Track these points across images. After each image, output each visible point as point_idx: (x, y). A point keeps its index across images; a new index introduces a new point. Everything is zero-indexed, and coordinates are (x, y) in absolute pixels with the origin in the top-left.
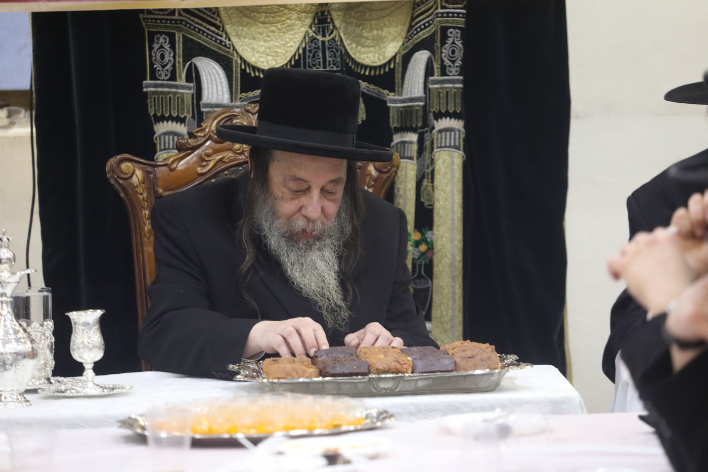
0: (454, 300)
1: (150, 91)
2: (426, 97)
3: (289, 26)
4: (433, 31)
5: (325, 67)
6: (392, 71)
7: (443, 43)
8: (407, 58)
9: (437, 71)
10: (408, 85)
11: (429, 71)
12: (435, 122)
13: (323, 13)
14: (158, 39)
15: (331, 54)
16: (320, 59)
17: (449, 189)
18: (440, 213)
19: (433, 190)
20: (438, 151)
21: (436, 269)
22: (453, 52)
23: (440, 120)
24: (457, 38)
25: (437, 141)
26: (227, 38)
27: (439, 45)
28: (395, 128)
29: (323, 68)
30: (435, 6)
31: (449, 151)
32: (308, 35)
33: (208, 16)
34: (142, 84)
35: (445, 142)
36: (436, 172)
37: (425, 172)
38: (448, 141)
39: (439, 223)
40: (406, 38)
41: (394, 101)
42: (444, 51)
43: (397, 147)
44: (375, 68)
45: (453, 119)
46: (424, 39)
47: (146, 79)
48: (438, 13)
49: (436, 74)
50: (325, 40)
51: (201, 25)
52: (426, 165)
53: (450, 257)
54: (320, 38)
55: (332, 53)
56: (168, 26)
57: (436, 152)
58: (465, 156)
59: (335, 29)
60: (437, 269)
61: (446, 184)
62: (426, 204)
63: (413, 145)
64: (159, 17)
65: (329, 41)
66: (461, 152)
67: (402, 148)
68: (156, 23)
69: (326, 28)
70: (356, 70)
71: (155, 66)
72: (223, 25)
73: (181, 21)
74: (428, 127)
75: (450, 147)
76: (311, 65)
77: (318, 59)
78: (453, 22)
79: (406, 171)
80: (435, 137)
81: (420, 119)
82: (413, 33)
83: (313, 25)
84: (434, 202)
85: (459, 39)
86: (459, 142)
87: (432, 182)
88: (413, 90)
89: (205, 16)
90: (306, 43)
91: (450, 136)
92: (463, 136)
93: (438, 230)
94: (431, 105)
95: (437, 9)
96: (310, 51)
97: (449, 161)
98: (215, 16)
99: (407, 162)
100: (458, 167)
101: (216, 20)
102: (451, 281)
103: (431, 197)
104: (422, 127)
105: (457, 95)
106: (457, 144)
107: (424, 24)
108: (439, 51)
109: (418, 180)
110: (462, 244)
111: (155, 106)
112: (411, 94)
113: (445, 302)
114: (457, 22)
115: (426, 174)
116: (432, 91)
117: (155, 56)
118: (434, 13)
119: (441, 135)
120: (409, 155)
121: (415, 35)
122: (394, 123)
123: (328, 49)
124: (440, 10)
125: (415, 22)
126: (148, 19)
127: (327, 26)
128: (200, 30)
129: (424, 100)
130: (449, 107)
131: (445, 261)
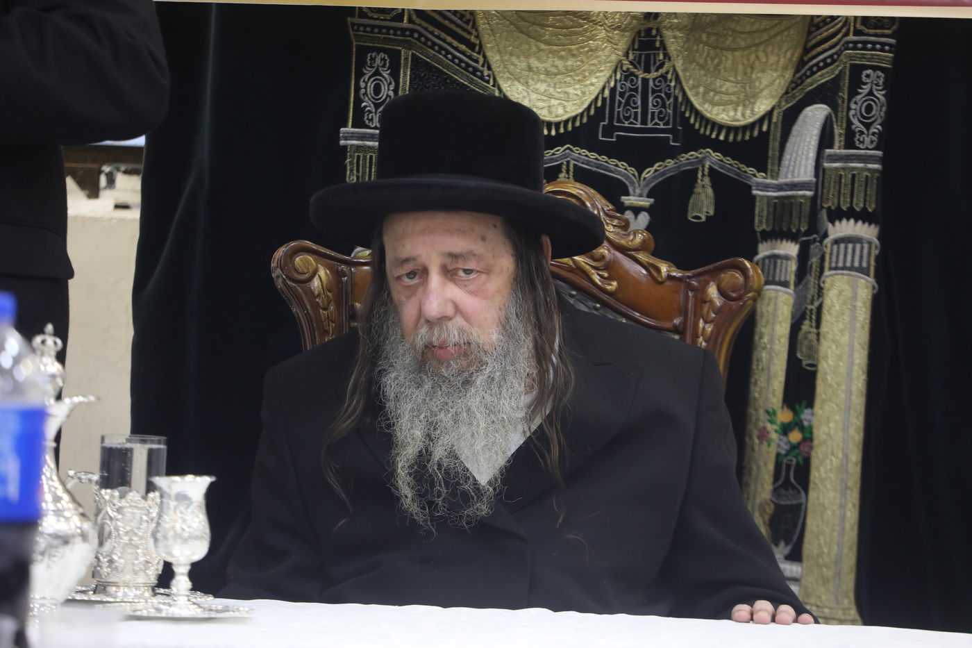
0: (843, 529)
1: (352, 145)
2: (817, 183)
3: (591, 50)
4: (837, 72)
5: (644, 122)
6: (765, 136)
7: (853, 93)
8: (791, 117)
9: (838, 140)
10: (790, 160)
11: (826, 139)
12: (830, 225)
13: (649, 30)
14: (373, 59)
15: (657, 102)
16: (637, 108)
17: (845, 339)
18: (827, 379)
19: (818, 340)
20: (831, 275)
21: (814, 474)
22: (869, 109)
23: (837, 223)
24: (877, 85)
25: (830, 258)
26: (486, 66)
27: (846, 97)
28: (763, 232)
29: (641, 124)
30: (844, 30)
31: (849, 275)
32: (621, 67)
33: (458, 26)
34: (339, 132)
35: (845, 261)
36: (825, 311)
37: (806, 308)
38: (849, 258)
39: (824, 396)
40: (792, 82)
41: (763, 187)
42: (853, 106)
43: (763, 264)
44: (736, 129)
45: (860, 223)
46: (823, 84)
47: (346, 126)
48: (848, 42)
49: (837, 144)
50: (648, 77)
51: (444, 41)
52: (809, 297)
53: (840, 455)
54: (641, 75)
55: (659, 100)
56: (390, 39)
57: (827, 276)
58: (876, 286)
59: (667, 60)
60: (817, 474)
61: (842, 331)
62: (804, 363)
63: (789, 262)
64: (378, 23)
65: (654, 80)
66: (871, 280)
67: (772, 267)
68: (372, 32)
69: (652, 57)
70: (702, 131)
71: (364, 104)
72: (480, 42)
73: (412, 31)
74: (817, 233)
75: (852, 268)
76: (622, 117)
77: (634, 108)
78: (872, 58)
79: (776, 305)
80: (828, 251)
81: (805, 220)
82: (805, 74)
83: (630, 52)
84: (818, 360)
85: (880, 88)
86: (869, 262)
87: (818, 326)
88: (796, 171)
89: (453, 27)
90: (616, 81)
91: (854, 251)
92: (875, 252)
93: (822, 408)
94: (825, 197)
95: (847, 34)
96: (622, 95)
97: (848, 293)
98: (469, 27)
99: (778, 291)
100: (864, 303)
101: (470, 33)
102: (838, 495)
103: (813, 351)
104: (807, 233)
105: (869, 182)
106: (864, 265)
107: (824, 60)
108: (845, 105)
109: (793, 321)
110: (862, 434)
111: (358, 171)
112: (793, 176)
113: (827, 531)
114: (881, 59)
115: (808, 312)
116: (828, 172)
117: (366, 88)
118: (842, 42)
119: (838, 248)
120: (783, 279)
121: (808, 77)
122: (760, 225)
123: (653, 94)
124: (851, 37)
125: (809, 56)
126: (359, 25)
127: (654, 54)
128: (441, 48)
129: (813, 188)
130: (855, 201)
131: (831, 461)
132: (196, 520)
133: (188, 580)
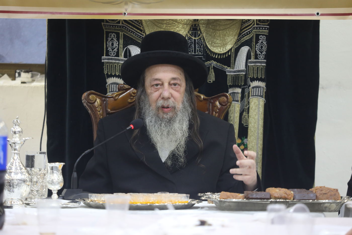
1: (105, 62)
2: (246, 70)
3: (178, 31)
4: (251, 36)
5: (195, 52)
6: (230, 56)
7: (257, 42)
8: (237, 50)
9: (253, 57)
10: (237, 63)
11: (248, 57)
12: (251, 83)
13: (195, 25)
14: (111, 35)
15: (198, 46)
16: (193, 48)
17: (256, 117)
18: (251, 130)
19: (248, 118)
20: (252, 98)
22: (262, 47)
23: (253, 82)
24: (264, 40)
25: (251, 93)
27: (254, 44)
28: (230, 85)
29: (194, 53)
30: (253, 24)
31: (257, 98)
32: (187, 36)
33: (137, 24)
34: (101, 58)
35: (256, 93)
36: (250, 109)
37: (244, 108)
39: (250, 135)
40: (237, 40)
41: (230, 72)
42: (257, 46)
44: (221, 54)
45: (260, 82)
46: (247, 40)
47: (103, 56)
48: (254, 27)
49: (252, 58)
51: (133, 29)
52: (245, 105)
54: (193, 38)
56: (116, 29)
57: (251, 98)
58: (265, 101)
59: (201, 34)
61: (255, 115)
62: (244, 125)
63: (239, 94)
64: (112, 24)
65: (197, 40)
66: (264, 99)
67: (233, 96)
68: (110, 27)
70: (211, 55)
71: (108, 49)
72: (144, 29)
73: (123, 26)
74: (247, 85)
75: (258, 96)
77: (192, 48)
78: (262, 32)
79: (235, 107)
80: (251, 90)
81: (243, 81)
83: (190, 31)
84: (248, 124)
86: (263, 94)
87: (248, 113)
88: (240, 66)
89: (135, 25)
91: (258, 90)
92: (265, 91)
93: (250, 138)
94: (249, 74)
95: (254, 25)
97: (257, 103)
98: (140, 25)
99: (235, 103)
100: (262, 106)
101: (141, 27)
103: (247, 121)
104: (244, 85)
105: (262, 69)
106: (262, 94)
107: (247, 33)
108: (254, 46)
109: (240, 112)
110: (262, 146)
111: (107, 70)
112: (239, 68)
114: (264, 32)
115: (245, 109)
116: (250, 67)
117: (109, 44)
118: (253, 27)
119: (254, 90)
120: (237, 100)
121: (242, 38)
122: (229, 83)
123: (197, 44)
124: (255, 26)
125: (242, 32)
126: (106, 25)
127: (197, 32)
128: (132, 31)
129: (245, 72)
130: (258, 75)
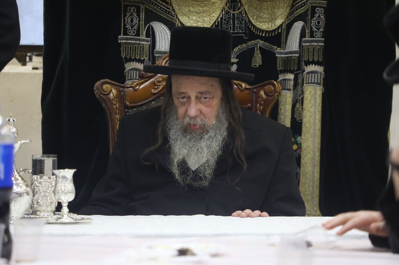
0: (314, 181)
1: (123, 42)
2: (300, 51)
4: (306, 9)
5: (234, 30)
6: (280, 34)
7: (312, 17)
8: (289, 26)
9: (307, 35)
10: (290, 43)
11: (303, 35)
12: (305, 67)
14: (130, 9)
15: (238, 22)
16: (231, 25)
17: (312, 110)
18: (306, 125)
19: (302, 110)
20: (307, 86)
22: (319, 22)
23: (308, 66)
24: (321, 13)
25: (306, 79)
26: (173, 10)
27: (310, 18)
28: (280, 70)
31: (313, 85)
32: (224, 10)
34: (118, 38)
35: (311, 80)
36: (305, 99)
37: (298, 99)
38: (313, 79)
39: (305, 132)
40: (289, 13)
41: (280, 53)
42: (313, 22)
43: (281, 83)
44: (269, 32)
45: (317, 66)
46: (301, 14)
47: (120, 35)
49: (307, 36)
50: (235, 13)
51: (157, 2)
52: (299, 94)
53: (312, 153)
54: (232, 12)
56: (136, 1)
57: (305, 86)
58: (324, 89)
59: (241, 6)
60: (303, 161)
61: (311, 107)
62: (297, 119)
63: (291, 81)
65: (237, 14)
66: (322, 87)
67: (284, 83)
69: (236, 5)
70: (256, 33)
71: (127, 27)
72: (171, 1)
74: (301, 70)
75: (314, 83)
77: (230, 25)
78: (319, 3)
79: (286, 98)
80: (305, 77)
81: (296, 65)
82: (294, 10)
83: (228, 4)
84: (303, 118)
85: (323, 14)
86: (320, 80)
87: (302, 105)
88: (292, 47)
90: (223, 15)
91: (315, 76)
92: (323, 76)
93: (305, 136)
94: (303, 56)
96: (225, 20)
97: (313, 92)
99: (287, 92)
100: (319, 96)
102: (312, 169)
103: (301, 115)
104: (297, 70)
105: (320, 50)
106: (319, 81)
107: (301, 4)
108: (310, 21)
109: (293, 104)
110: (320, 145)
111: (126, 52)
112: (291, 49)
113: (308, 182)
114: (322, 4)
115: (298, 100)
116: (304, 47)
117: (127, 20)
119: (309, 75)
120: (288, 88)
122: (279, 68)
123: (237, 19)
125: (296, 3)
129: (299, 53)
130: (314, 58)
131: (309, 156)
132: (70, 186)
133: (67, 208)
